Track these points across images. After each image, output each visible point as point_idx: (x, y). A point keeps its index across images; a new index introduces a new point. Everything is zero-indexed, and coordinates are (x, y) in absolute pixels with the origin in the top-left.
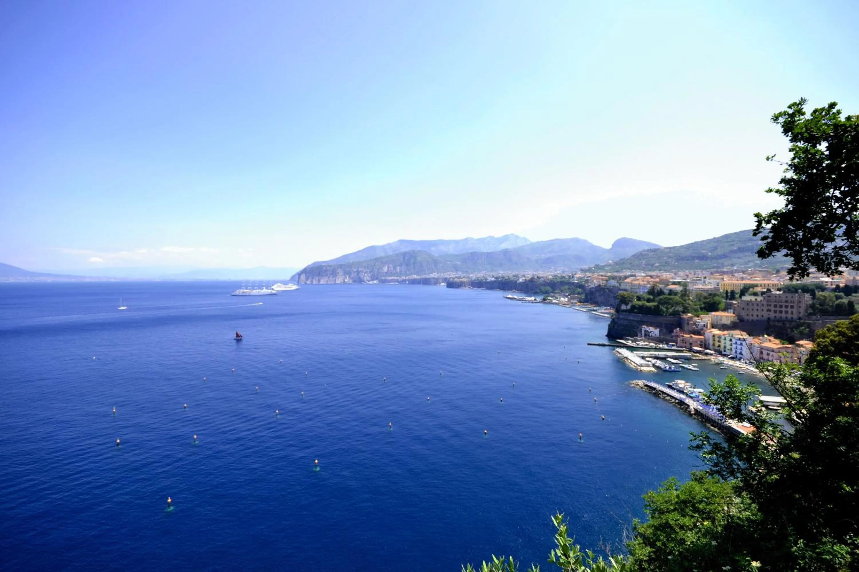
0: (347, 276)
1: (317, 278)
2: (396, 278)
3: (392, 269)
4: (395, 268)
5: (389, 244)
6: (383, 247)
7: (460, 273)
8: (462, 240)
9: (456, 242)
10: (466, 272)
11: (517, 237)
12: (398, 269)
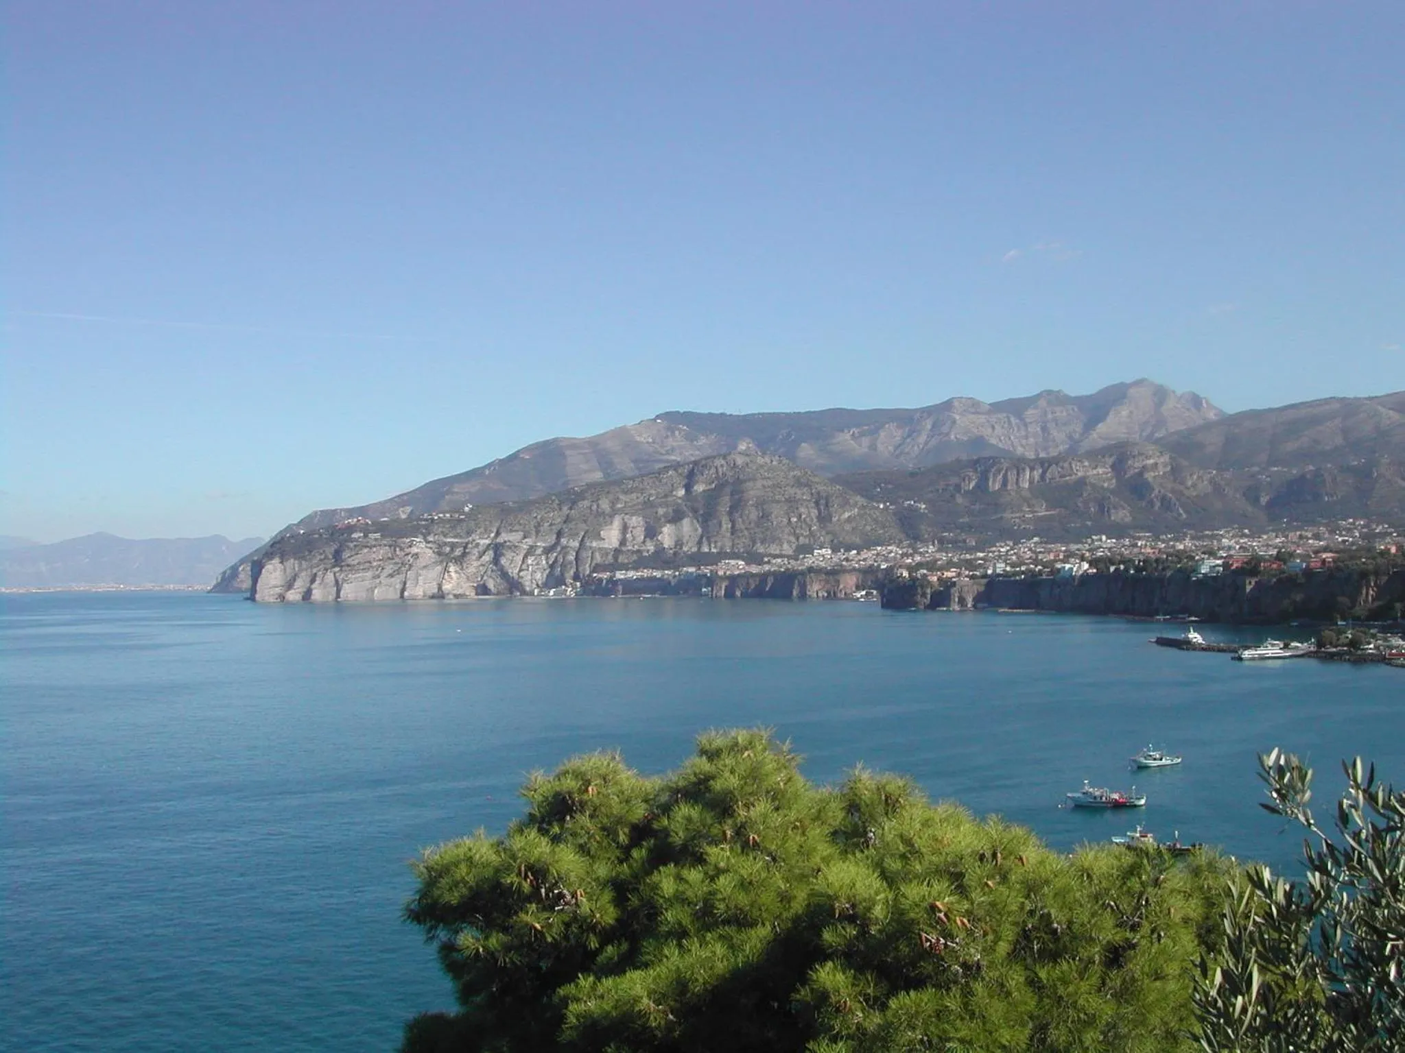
0: (452, 568)
1: (330, 577)
2: (657, 574)
3: (640, 534)
4: (651, 533)
5: (620, 434)
6: (595, 448)
7: (931, 549)
8: (928, 411)
9: (906, 419)
10: (954, 542)
11: (1161, 394)
12: (667, 536)
